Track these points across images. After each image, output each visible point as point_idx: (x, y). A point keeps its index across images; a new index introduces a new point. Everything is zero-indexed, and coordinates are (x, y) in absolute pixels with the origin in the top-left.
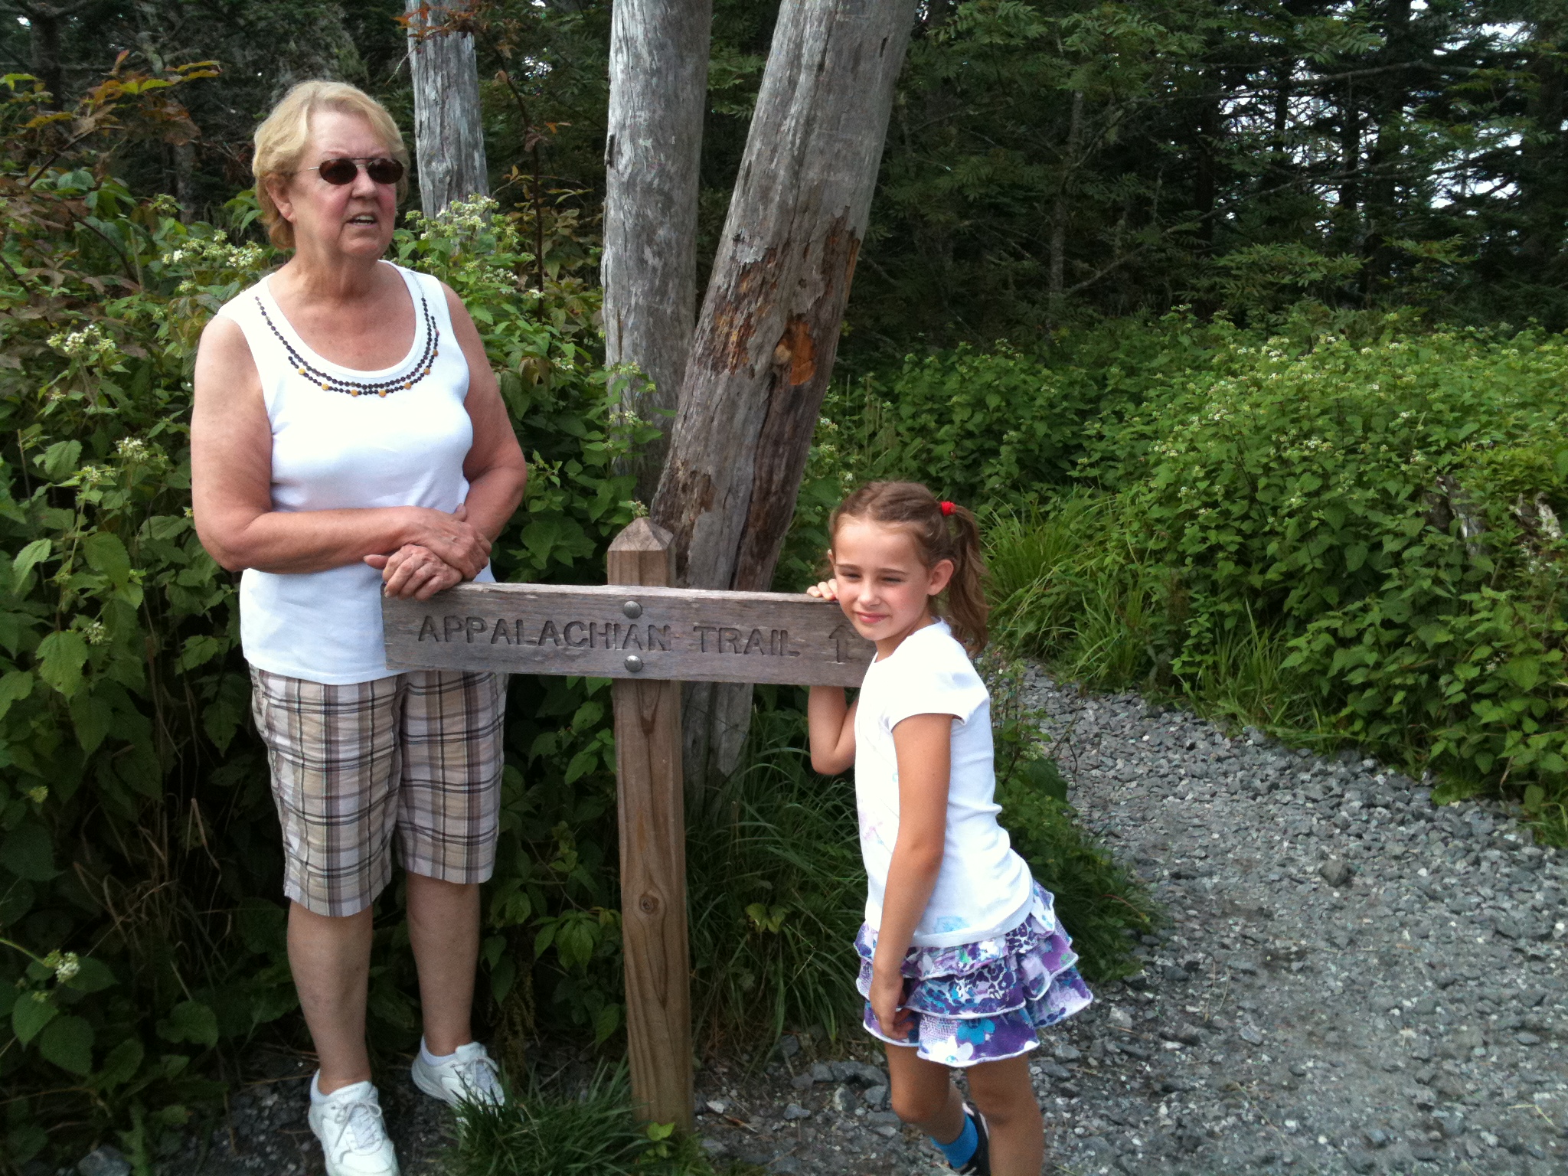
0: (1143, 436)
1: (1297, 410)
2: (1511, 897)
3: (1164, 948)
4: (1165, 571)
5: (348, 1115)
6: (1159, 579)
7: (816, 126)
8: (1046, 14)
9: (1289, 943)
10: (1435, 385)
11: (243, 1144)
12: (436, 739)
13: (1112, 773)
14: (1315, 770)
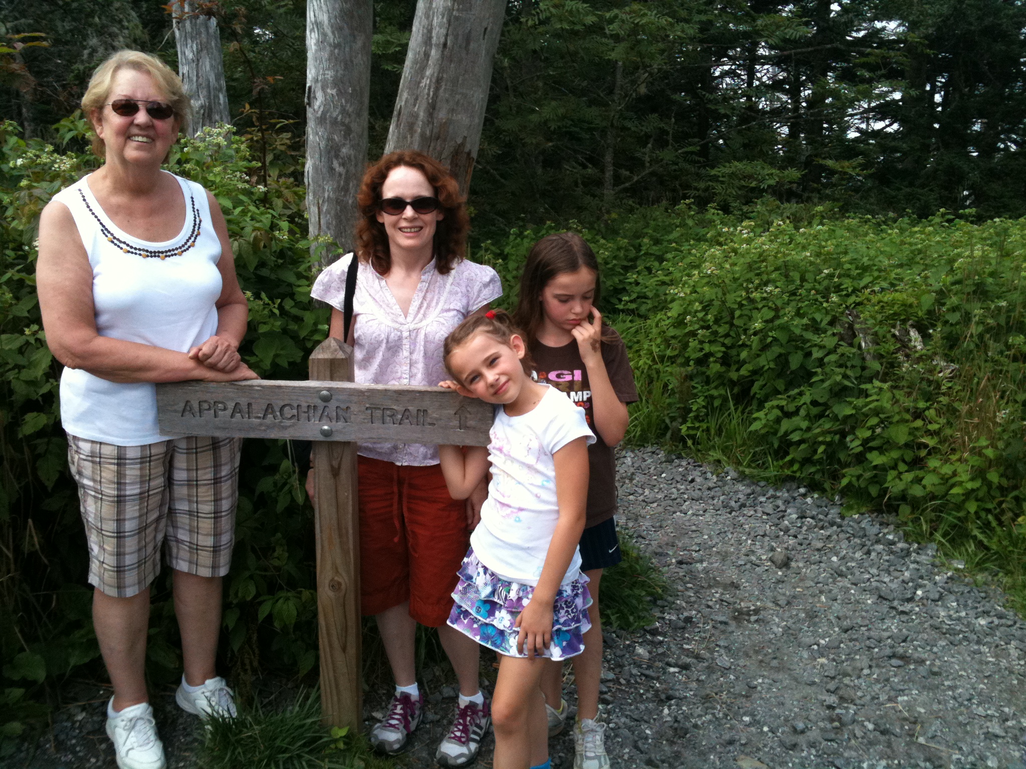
0: (664, 283)
1: (759, 268)
2: (889, 574)
3: (671, 608)
4: (676, 369)
5: (132, 725)
6: (673, 374)
7: (443, 84)
8: (597, 9)
9: (750, 604)
10: (846, 253)
11: (60, 746)
12: (192, 483)
13: (641, 498)
14: (769, 495)
